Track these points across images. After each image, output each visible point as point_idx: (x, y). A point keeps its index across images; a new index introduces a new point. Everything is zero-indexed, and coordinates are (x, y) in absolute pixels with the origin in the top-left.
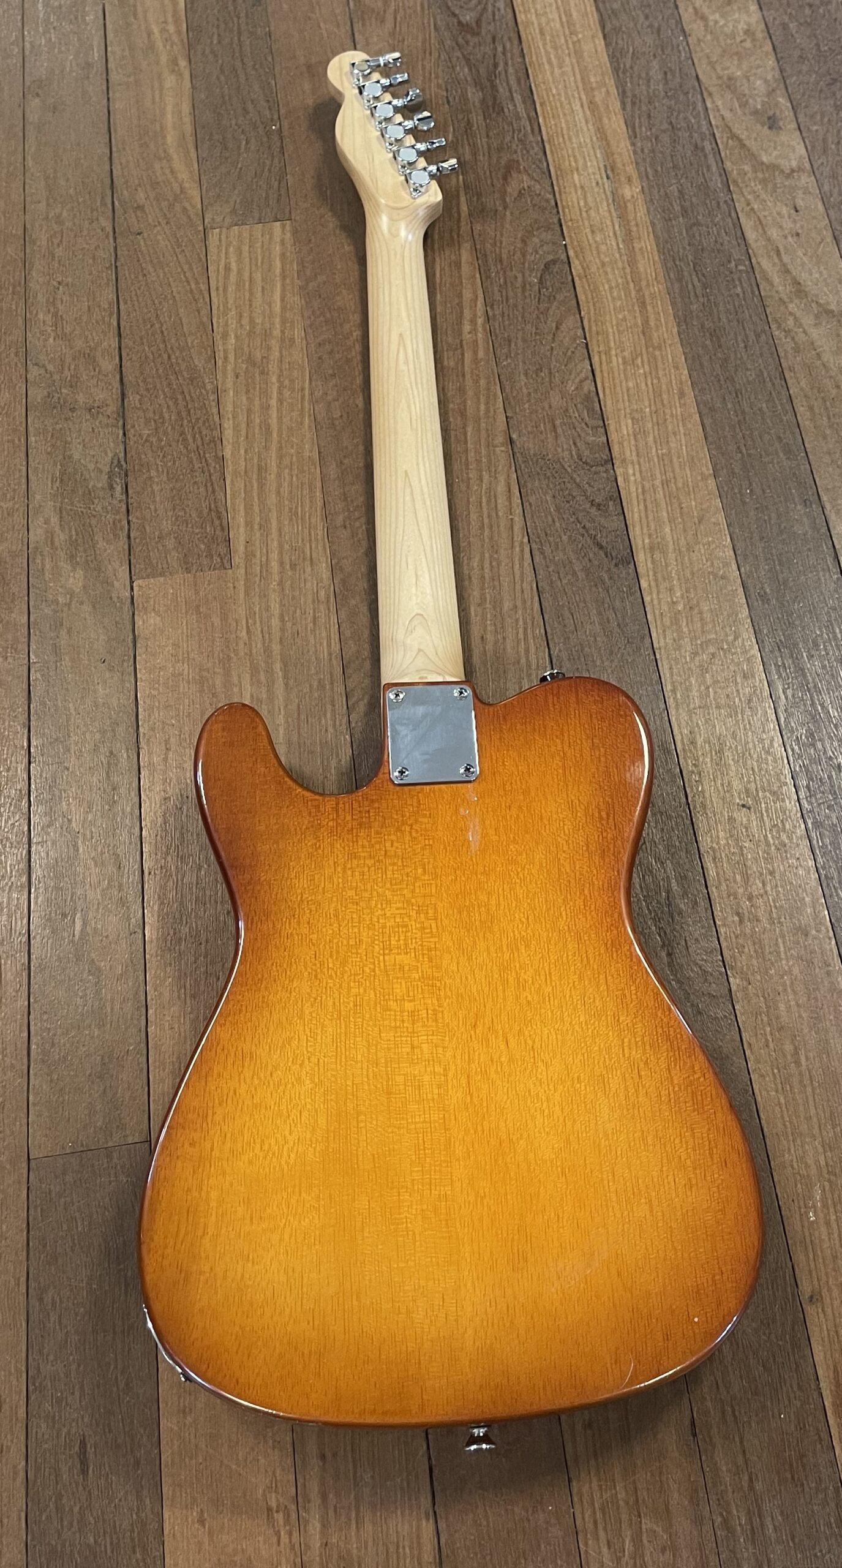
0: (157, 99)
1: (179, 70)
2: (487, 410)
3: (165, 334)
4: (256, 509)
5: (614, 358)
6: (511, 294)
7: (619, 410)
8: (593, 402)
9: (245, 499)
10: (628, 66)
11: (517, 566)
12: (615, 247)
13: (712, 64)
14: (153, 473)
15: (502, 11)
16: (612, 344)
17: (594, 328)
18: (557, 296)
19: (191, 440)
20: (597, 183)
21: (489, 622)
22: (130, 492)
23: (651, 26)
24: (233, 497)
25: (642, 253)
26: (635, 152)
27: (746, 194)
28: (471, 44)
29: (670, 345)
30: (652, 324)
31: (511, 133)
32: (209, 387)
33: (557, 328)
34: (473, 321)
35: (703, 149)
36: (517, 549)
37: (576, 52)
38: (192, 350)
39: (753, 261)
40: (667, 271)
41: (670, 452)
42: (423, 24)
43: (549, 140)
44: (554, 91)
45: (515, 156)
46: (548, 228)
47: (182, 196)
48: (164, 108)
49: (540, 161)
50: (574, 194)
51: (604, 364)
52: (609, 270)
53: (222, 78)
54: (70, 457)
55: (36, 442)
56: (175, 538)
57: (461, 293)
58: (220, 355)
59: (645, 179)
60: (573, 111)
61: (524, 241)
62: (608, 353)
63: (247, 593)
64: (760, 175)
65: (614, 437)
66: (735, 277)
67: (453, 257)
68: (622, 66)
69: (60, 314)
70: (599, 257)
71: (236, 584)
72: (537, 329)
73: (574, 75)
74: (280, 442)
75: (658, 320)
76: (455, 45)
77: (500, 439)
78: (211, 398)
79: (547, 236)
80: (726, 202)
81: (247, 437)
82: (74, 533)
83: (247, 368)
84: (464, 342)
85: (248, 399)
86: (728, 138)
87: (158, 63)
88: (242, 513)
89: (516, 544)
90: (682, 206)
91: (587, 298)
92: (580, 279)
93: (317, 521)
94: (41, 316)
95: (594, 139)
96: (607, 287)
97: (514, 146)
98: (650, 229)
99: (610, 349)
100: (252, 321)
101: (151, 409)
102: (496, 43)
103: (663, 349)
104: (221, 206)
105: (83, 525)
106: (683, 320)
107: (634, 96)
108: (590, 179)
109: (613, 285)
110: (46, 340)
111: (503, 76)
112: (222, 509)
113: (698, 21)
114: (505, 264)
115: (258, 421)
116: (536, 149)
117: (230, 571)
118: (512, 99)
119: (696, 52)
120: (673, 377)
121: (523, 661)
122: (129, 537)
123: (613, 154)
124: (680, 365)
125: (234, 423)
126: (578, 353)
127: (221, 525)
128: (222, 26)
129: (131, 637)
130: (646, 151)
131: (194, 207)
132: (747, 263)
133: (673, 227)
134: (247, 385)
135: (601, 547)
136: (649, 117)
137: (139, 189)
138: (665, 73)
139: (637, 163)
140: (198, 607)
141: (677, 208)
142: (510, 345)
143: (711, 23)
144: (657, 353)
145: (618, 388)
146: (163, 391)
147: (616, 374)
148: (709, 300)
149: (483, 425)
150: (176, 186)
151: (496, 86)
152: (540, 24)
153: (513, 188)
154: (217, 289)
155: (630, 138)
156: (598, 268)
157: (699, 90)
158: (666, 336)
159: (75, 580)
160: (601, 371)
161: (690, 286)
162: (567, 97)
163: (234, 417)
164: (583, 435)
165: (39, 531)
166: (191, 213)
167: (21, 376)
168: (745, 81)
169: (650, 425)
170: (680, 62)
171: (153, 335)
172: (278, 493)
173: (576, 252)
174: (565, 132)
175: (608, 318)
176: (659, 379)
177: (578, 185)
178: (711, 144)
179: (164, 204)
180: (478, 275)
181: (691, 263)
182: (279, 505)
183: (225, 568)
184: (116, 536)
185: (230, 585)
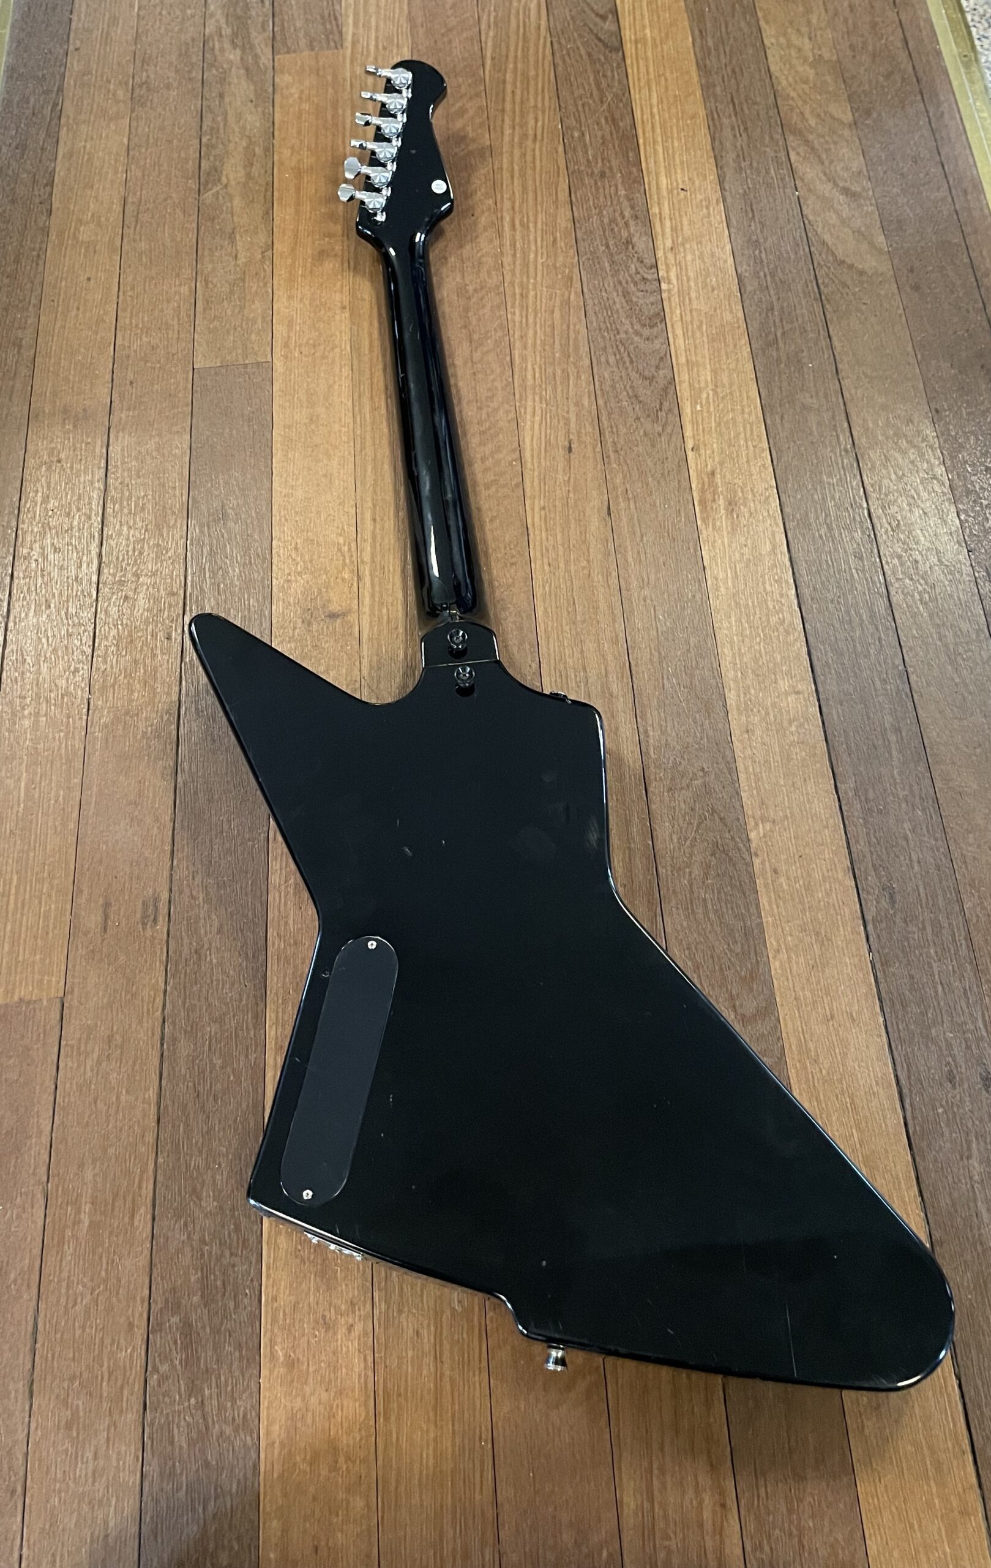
4: (362, 14)
9: (354, 8)
11: (541, 50)
36: (542, 41)
56: (305, 32)
63: (352, 63)
71: (345, 57)
82: (235, 28)
88: (351, 17)
93: (403, 21)
105: (243, 23)
112: (337, 14)
117: (341, 52)
121: (540, 105)
122: (274, 31)
127: (337, 23)
129: (270, 90)
135: (600, 40)
140: (318, 70)
159: (234, 56)
165: (212, 27)
172: (378, 5)
182: (378, 13)
183: (337, 48)
184: (264, 30)
185: (341, 59)
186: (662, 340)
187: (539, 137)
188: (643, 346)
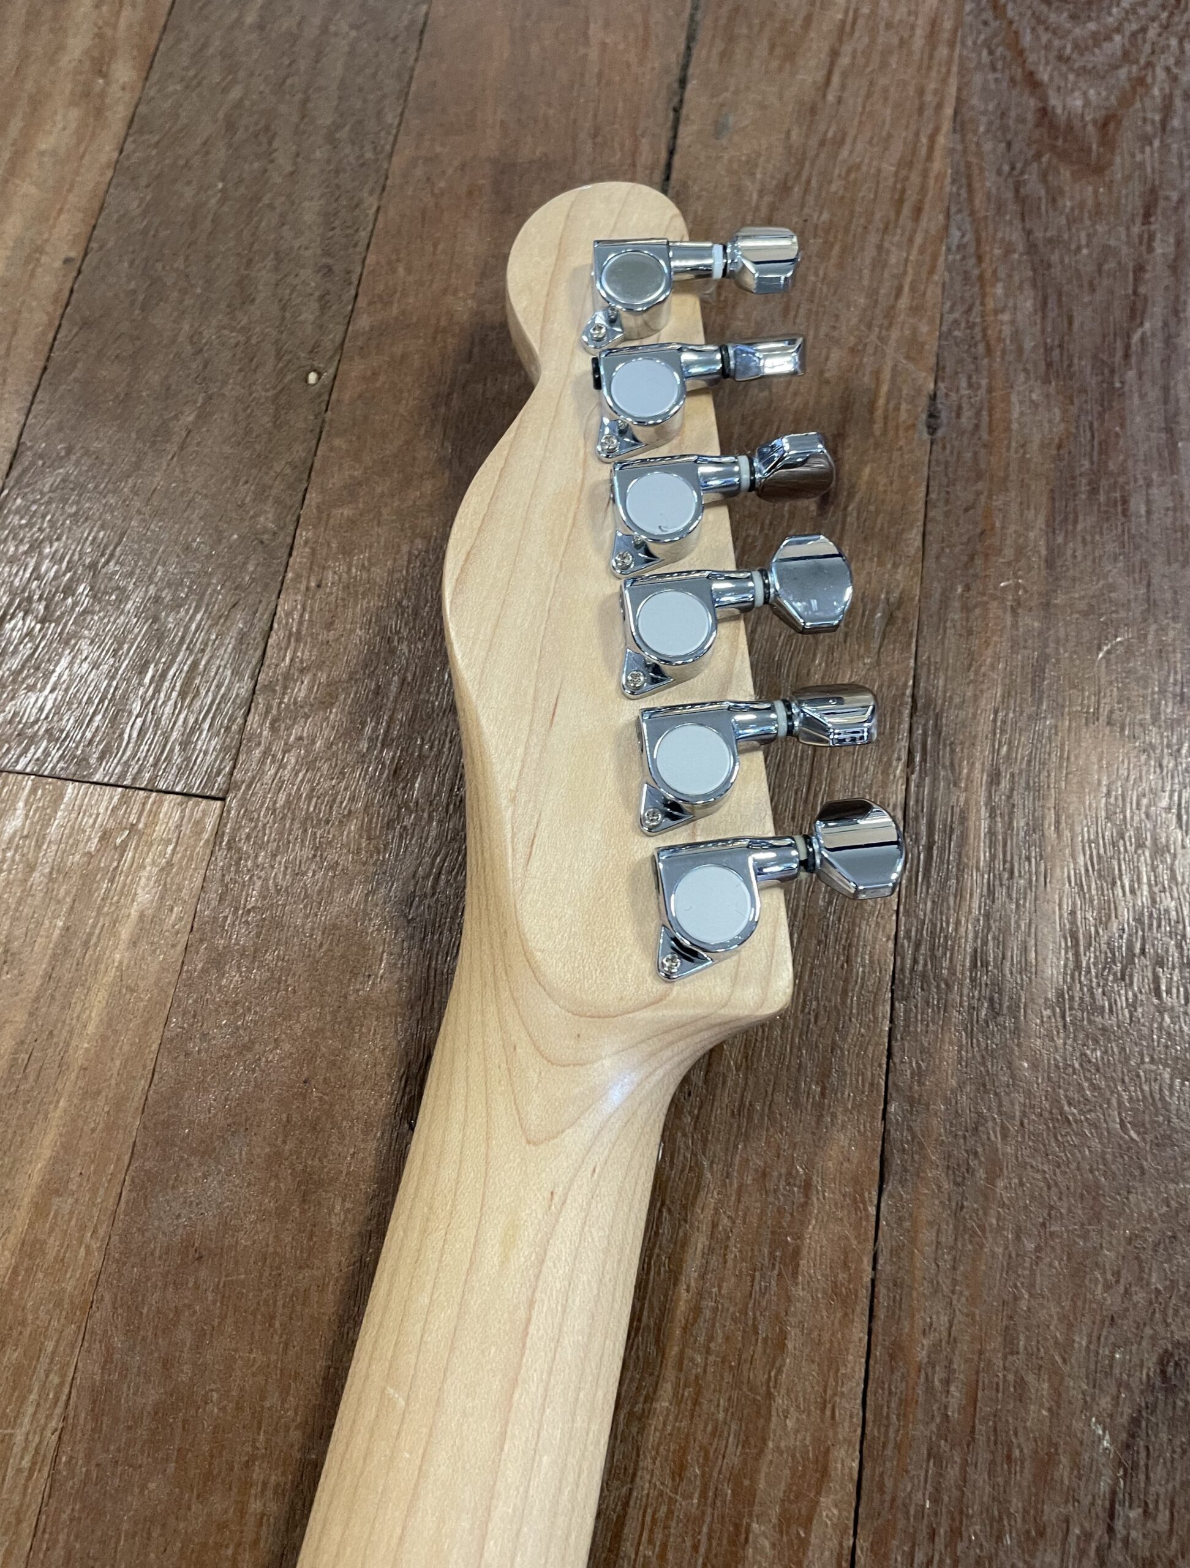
1: (102, 95)
42: (921, 92)
76: (1009, 195)
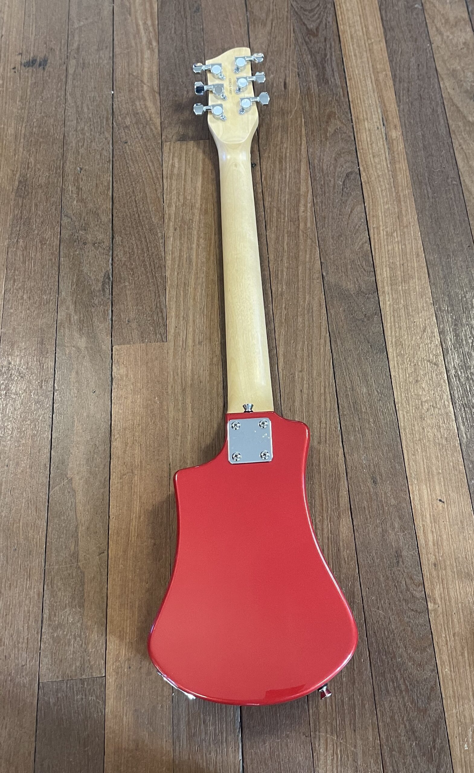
0: (140, 63)
2: (310, 258)
3: (137, 202)
4: (182, 308)
5: (382, 232)
6: (327, 190)
7: (382, 262)
8: (369, 256)
9: (176, 302)
10: (398, 60)
11: (322, 348)
12: (386, 167)
13: (444, 61)
14: (127, 284)
15: (331, 23)
16: (381, 223)
17: (371, 213)
18: (352, 193)
19: (148, 266)
20: (378, 128)
21: (305, 382)
22: (114, 294)
23: (412, 37)
24: (170, 300)
25: (400, 171)
26: (399, 110)
27: (459, 139)
28: (313, 42)
29: (413, 226)
30: (404, 212)
31: (332, 96)
32: (160, 235)
33: (351, 212)
34: (305, 206)
35: (437, 111)
36: (322, 341)
37: (370, 50)
38: (152, 213)
39: (461, 179)
40: (414, 183)
41: (409, 289)
43: (352, 101)
44: (357, 73)
45: (333, 109)
46: (349, 152)
47: (151, 122)
48: (143, 70)
49: (347, 113)
50: (364, 134)
51: (376, 236)
52: (381, 179)
53: (176, 54)
54: (82, 271)
55: (64, 261)
56: (137, 322)
57: (300, 188)
58: (166, 216)
59: (404, 127)
60: (366, 85)
61: (335, 160)
62: (378, 228)
63: (174, 356)
64: (468, 128)
65: (378, 277)
66: (451, 188)
67: (296, 167)
68: (395, 59)
69: (81, 186)
70: (376, 171)
71: (169, 351)
72: (340, 212)
73: (368, 64)
74: (196, 270)
75: (407, 210)
77: (317, 275)
78: (161, 242)
79: (349, 158)
80: (447, 143)
81: (179, 266)
82: (82, 315)
83: (181, 225)
84: (300, 217)
85: (180, 243)
86: (451, 105)
87: (141, 43)
88: (174, 309)
89: (323, 337)
90: (423, 144)
91: (368, 195)
92: (365, 184)
93: (214, 316)
94: (70, 187)
95: (378, 102)
96: (380, 189)
97: (333, 104)
98: (405, 156)
99: (380, 226)
100: (185, 198)
101: (127, 246)
102: (327, 42)
103: (409, 227)
104: (171, 129)
105: (88, 311)
106: (420, 211)
107: (400, 78)
108: (374, 125)
109: (383, 188)
110: (72, 202)
111: (329, 62)
112: (163, 307)
113: (438, 35)
114: (325, 172)
115: (185, 256)
116: (345, 106)
117: (166, 344)
118: (334, 76)
119: (436, 54)
120: (413, 245)
121: (323, 406)
122: (112, 320)
123: (387, 111)
124: (417, 238)
125: (172, 256)
126: (362, 227)
127: (162, 316)
128: (177, 23)
129: (110, 378)
130: (406, 111)
131: (156, 129)
132: (458, 180)
133: (418, 156)
134: (181, 235)
135: (369, 342)
136: (408, 91)
137: (127, 116)
138: (419, 65)
139: (400, 117)
140: (147, 363)
141: (421, 145)
142: (325, 221)
143: (445, 37)
144: (405, 230)
145: (383, 249)
146: (134, 236)
147: (382, 242)
148: (435, 201)
149: (308, 266)
150: (147, 115)
151: (325, 67)
152: (351, 32)
153: (331, 130)
154: (167, 178)
155: (397, 102)
156: (375, 178)
157: (436, 76)
158: (411, 220)
159: (81, 343)
160: (374, 239)
161: (425, 191)
162: (364, 76)
163: (172, 253)
164: (362, 275)
165: (63, 313)
166: (155, 132)
167: (58, 222)
168: (462, 73)
169: (399, 273)
170: (427, 59)
171: (130, 202)
172: (194, 299)
173: (364, 168)
174: (361, 97)
175: (379, 208)
176: (405, 245)
177: (367, 129)
178: (441, 109)
179: (141, 126)
180: (310, 178)
181: (427, 179)
182: (195, 305)
183: (163, 342)
184: (105, 319)
185: (166, 351)
186: (432, 667)
187: (323, 439)
188: (415, 672)
